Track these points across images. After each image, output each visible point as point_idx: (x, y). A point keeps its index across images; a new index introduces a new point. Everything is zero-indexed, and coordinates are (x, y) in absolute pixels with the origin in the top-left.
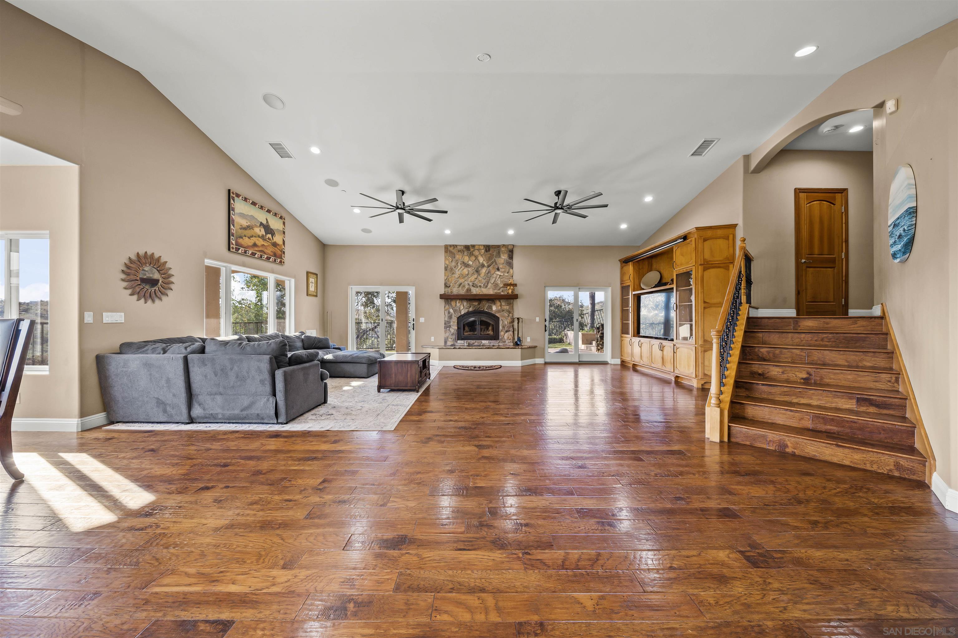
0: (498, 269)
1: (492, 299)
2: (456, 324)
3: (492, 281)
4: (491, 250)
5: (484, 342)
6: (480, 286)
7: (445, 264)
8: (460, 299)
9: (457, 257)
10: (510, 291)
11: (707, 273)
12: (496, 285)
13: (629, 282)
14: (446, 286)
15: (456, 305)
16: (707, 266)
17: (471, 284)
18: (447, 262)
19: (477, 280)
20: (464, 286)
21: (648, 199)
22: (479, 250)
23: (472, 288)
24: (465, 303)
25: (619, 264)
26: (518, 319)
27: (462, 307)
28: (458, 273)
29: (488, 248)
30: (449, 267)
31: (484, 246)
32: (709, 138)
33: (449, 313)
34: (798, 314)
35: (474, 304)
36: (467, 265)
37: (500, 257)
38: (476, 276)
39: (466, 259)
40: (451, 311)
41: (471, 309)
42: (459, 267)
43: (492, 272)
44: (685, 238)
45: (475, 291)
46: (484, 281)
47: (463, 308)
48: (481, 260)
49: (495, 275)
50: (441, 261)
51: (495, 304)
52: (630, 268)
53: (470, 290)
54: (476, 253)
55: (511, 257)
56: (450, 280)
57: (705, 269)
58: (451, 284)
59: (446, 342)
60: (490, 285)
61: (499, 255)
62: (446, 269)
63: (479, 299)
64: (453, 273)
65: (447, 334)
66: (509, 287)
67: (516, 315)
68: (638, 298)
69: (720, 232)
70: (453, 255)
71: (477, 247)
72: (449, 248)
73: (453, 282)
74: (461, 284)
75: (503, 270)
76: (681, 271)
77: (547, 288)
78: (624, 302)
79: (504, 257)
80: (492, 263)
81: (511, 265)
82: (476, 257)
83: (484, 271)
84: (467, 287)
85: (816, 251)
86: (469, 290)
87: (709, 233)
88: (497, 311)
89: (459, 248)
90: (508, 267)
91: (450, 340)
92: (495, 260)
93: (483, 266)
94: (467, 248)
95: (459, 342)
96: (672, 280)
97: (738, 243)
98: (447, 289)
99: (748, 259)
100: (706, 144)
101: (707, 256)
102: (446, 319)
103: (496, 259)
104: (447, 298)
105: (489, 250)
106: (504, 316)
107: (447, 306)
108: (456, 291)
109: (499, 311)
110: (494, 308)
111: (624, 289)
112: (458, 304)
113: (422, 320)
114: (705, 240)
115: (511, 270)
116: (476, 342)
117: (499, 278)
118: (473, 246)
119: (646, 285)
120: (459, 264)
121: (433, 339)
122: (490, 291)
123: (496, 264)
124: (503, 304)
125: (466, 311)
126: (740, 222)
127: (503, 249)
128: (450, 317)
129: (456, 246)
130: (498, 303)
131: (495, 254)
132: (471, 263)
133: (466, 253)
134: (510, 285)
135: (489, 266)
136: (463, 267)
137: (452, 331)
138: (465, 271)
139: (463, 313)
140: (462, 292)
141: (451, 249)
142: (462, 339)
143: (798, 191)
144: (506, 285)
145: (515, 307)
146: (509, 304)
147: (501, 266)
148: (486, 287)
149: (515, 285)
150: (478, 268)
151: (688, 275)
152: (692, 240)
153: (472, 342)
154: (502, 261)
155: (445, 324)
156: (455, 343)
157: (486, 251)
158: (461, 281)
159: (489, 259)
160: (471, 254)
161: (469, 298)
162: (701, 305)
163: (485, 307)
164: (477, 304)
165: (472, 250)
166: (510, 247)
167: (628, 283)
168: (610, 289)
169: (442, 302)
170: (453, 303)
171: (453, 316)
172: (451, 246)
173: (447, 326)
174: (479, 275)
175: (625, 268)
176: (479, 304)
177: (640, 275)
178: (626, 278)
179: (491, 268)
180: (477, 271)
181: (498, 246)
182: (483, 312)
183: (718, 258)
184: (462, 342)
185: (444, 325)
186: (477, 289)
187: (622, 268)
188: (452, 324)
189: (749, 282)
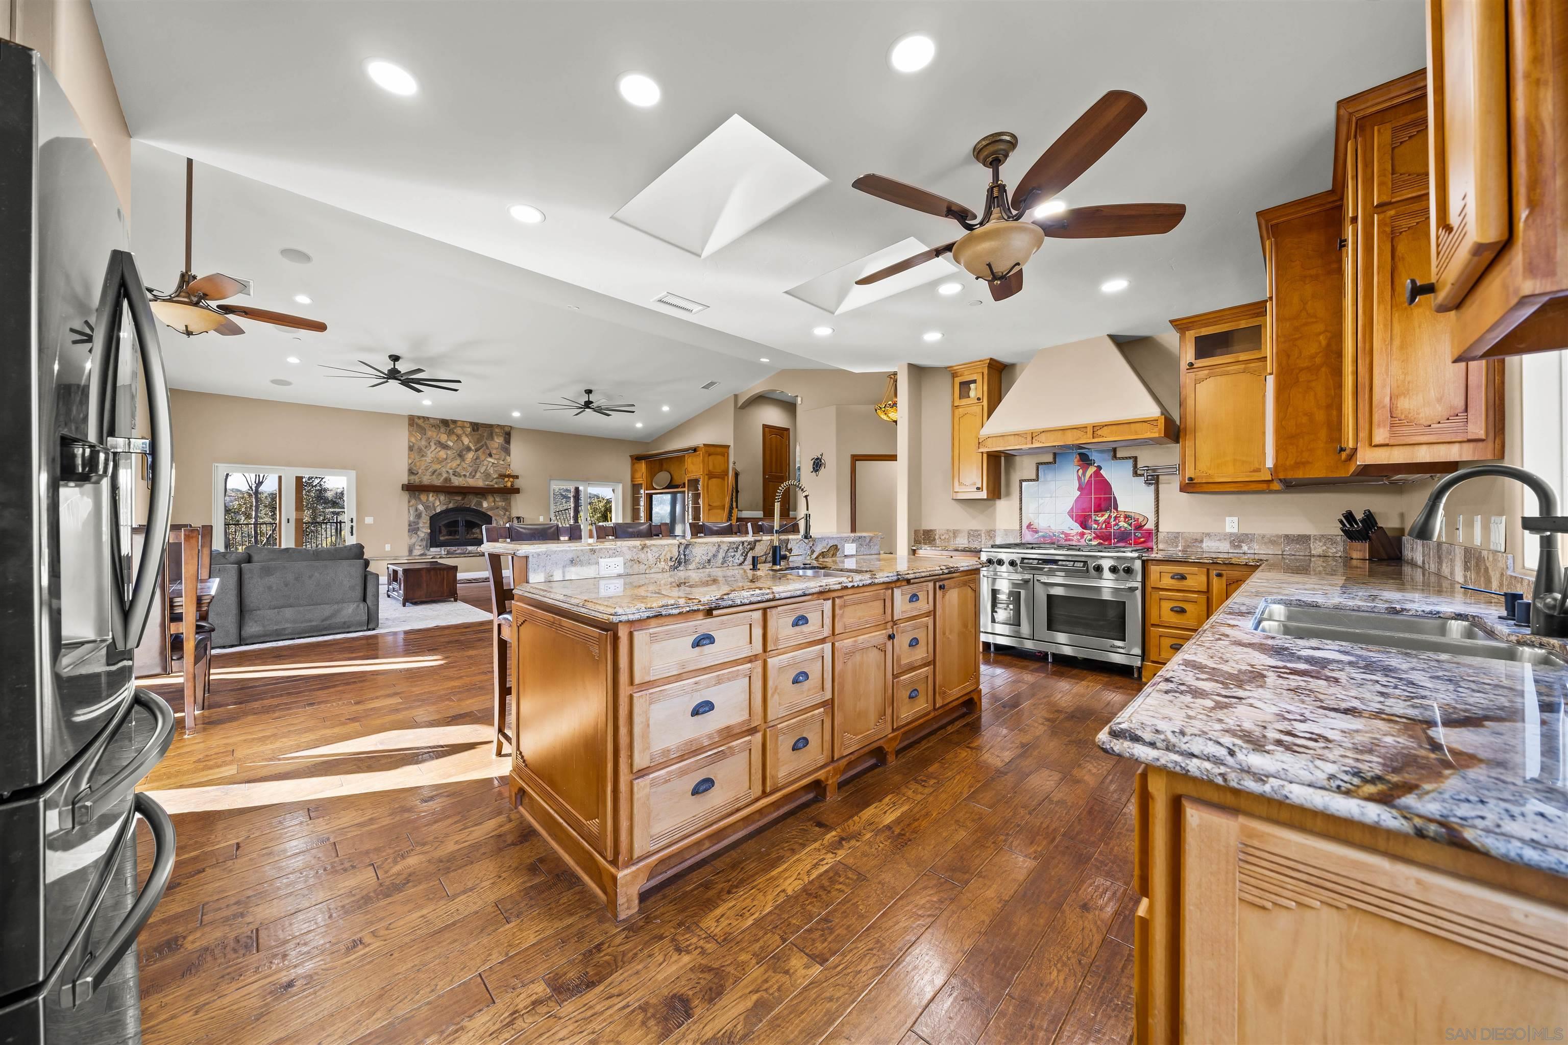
0: (490, 455)
1: (482, 492)
2: (428, 525)
3: (482, 469)
4: (481, 429)
5: (470, 548)
6: (465, 476)
7: (409, 441)
8: (434, 492)
9: (429, 433)
10: (509, 484)
11: (710, 482)
12: (487, 475)
13: (641, 479)
14: (411, 472)
15: (427, 500)
16: (711, 475)
17: (451, 471)
18: (413, 440)
19: (460, 467)
20: (440, 474)
21: (666, 408)
22: (463, 427)
23: (453, 478)
24: (442, 498)
25: (629, 459)
26: (518, 518)
27: (437, 503)
28: (430, 455)
29: (475, 426)
30: (416, 447)
31: (471, 423)
32: (714, 380)
33: (416, 510)
34: (764, 515)
35: (456, 498)
36: (445, 447)
37: (492, 439)
38: (458, 462)
39: (443, 438)
40: (421, 507)
41: (451, 506)
42: (433, 447)
43: (482, 457)
44: (695, 450)
45: (457, 481)
46: (470, 469)
47: (439, 504)
48: (466, 441)
49: (485, 463)
50: (402, 438)
51: (486, 499)
52: (643, 466)
53: (450, 480)
54: (459, 431)
55: (508, 441)
56: (418, 464)
57: (710, 478)
58: (420, 471)
59: (411, 551)
60: (478, 475)
61: (491, 436)
62: (411, 449)
63: (464, 491)
64: (423, 456)
65: (413, 540)
66: (506, 479)
67: (515, 513)
68: (650, 498)
69: (719, 450)
70: (422, 430)
71: (459, 424)
72: (416, 420)
73: (423, 468)
74: (435, 471)
75: (497, 457)
76: (692, 478)
77: (552, 482)
78: (635, 501)
79: (499, 440)
80: (482, 446)
81: (507, 452)
82: (459, 437)
83: (470, 456)
84: (445, 475)
85: (774, 470)
86: (447, 480)
87: (712, 450)
88: (488, 509)
89: (432, 421)
90: (503, 454)
91: (418, 547)
92: (486, 444)
93: (469, 449)
94: (445, 423)
95: (432, 549)
96: (684, 484)
97: (731, 465)
98: (412, 477)
99: (737, 475)
100: (712, 384)
101: (711, 468)
102: (412, 519)
103: (488, 442)
104: (413, 489)
105: (478, 430)
106: (499, 515)
107: (413, 502)
108: (426, 480)
109: (491, 509)
110: (485, 505)
111: (636, 488)
112: (431, 498)
113: (369, 520)
114: (709, 455)
115: (508, 458)
116: (459, 550)
117: (490, 465)
118: (454, 422)
119: (657, 484)
120: (432, 444)
121: (388, 547)
122: (478, 482)
123: (488, 448)
124: (497, 499)
125: (444, 508)
126: (731, 444)
127: (497, 430)
128: (419, 516)
129: (428, 418)
130: (491, 499)
131: (485, 434)
132: (450, 444)
133: (443, 430)
134: (509, 476)
135: (477, 450)
136: (439, 449)
137: (422, 535)
138: (443, 454)
139: (438, 510)
140: (438, 482)
141: (420, 422)
142: (437, 546)
143: (765, 427)
144: (503, 476)
145: (513, 503)
146: (505, 500)
147: (494, 452)
148: (474, 476)
149: (517, 477)
150: (461, 452)
151: (696, 481)
152: (700, 453)
153: (454, 548)
154: (496, 445)
155: (410, 525)
156: (427, 552)
157: (474, 430)
158: (437, 467)
159: (478, 441)
160: (451, 433)
161: (447, 490)
162: (707, 507)
163: (472, 502)
164: (460, 498)
165: (452, 426)
166: (507, 429)
167: (639, 481)
168: (620, 486)
169: (405, 496)
170: (423, 497)
171: (423, 515)
172: (419, 417)
173: (413, 529)
174: (464, 460)
175: (637, 466)
176: (463, 499)
177: (652, 474)
178: (638, 475)
179: (480, 452)
180: (461, 456)
181: (491, 426)
182: (469, 510)
183: (718, 470)
184: (438, 549)
185: (407, 528)
186: (461, 479)
187: (633, 464)
188: (421, 525)
189: (737, 492)
